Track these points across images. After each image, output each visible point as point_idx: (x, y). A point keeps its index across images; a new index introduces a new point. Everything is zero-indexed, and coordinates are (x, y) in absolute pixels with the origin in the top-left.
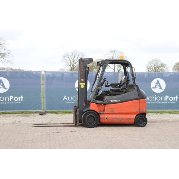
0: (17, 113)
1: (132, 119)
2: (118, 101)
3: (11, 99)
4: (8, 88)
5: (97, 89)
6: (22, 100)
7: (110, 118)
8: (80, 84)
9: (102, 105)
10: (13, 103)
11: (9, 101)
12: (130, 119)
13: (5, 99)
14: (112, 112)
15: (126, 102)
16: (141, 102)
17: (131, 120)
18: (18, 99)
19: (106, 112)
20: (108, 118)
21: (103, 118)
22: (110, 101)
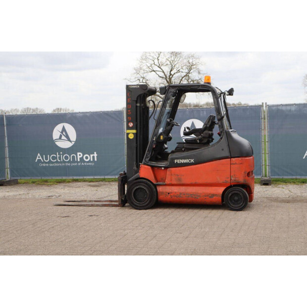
0: (93, 180)
1: (216, 195)
2: (190, 161)
3: (80, 158)
4: (75, 140)
5: (153, 141)
6: (96, 160)
7: (176, 193)
9: (163, 168)
10: (82, 164)
11: (77, 162)
12: (213, 195)
13: (70, 158)
14: (179, 183)
15: (205, 164)
16: (234, 163)
17: (214, 197)
19: (167, 182)
20: (171, 193)
21: (162, 193)
22: (176, 161)
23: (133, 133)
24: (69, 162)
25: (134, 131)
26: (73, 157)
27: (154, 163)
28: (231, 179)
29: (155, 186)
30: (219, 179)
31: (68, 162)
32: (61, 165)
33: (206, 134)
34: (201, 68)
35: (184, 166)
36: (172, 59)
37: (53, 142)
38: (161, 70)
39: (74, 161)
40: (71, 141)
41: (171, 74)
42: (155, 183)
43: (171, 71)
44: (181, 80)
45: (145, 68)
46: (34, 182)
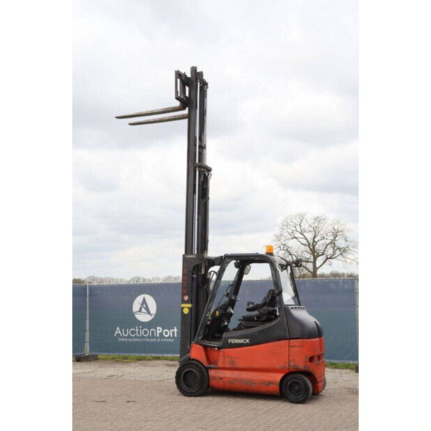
1: (273, 383)
2: (245, 341)
3: (159, 333)
6: (176, 336)
7: (228, 378)
8: (183, 305)
9: (216, 349)
10: (162, 340)
12: (270, 383)
14: (232, 366)
16: (293, 345)
17: (271, 386)
18: (170, 333)
19: (220, 365)
20: (224, 378)
21: (214, 378)
22: (230, 341)
23: (188, 308)
24: (149, 337)
25: (189, 305)
26: (153, 332)
27: (207, 343)
28: (289, 364)
29: (207, 369)
30: (276, 364)
31: (147, 337)
32: (139, 340)
33: (264, 310)
34: (347, 234)
35: (239, 347)
36: (316, 225)
37: (132, 314)
38: (302, 236)
39: (153, 337)
40: (151, 315)
41: (314, 241)
42: (206, 366)
43: (314, 238)
44: (326, 247)
45: (286, 234)
46: (113, 359)
